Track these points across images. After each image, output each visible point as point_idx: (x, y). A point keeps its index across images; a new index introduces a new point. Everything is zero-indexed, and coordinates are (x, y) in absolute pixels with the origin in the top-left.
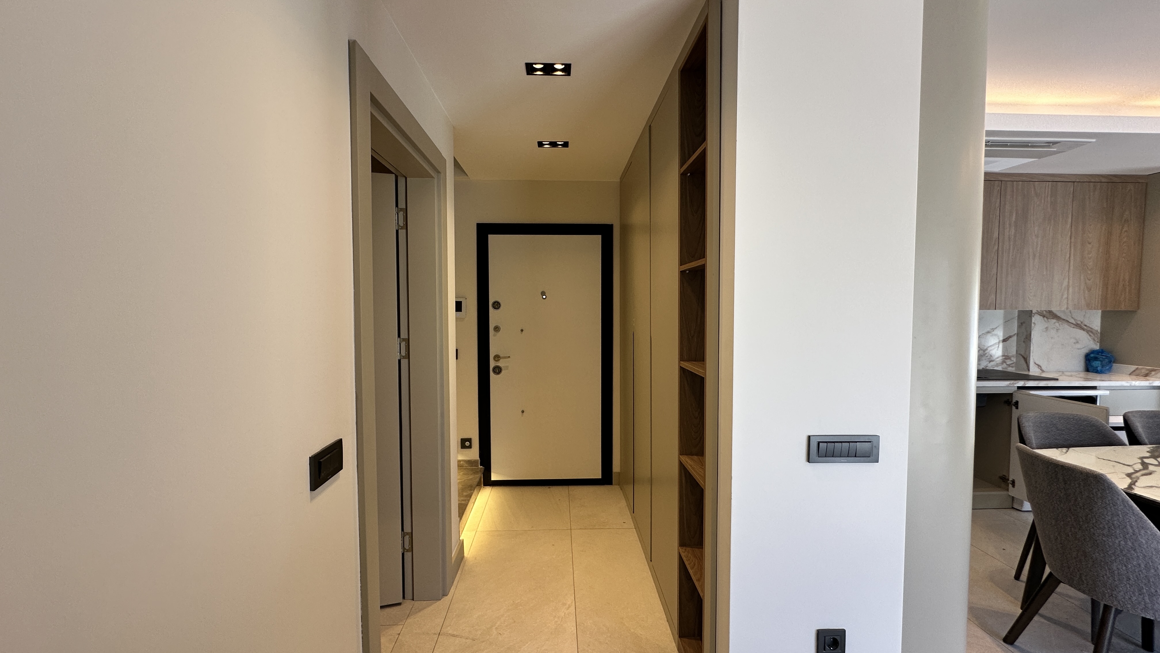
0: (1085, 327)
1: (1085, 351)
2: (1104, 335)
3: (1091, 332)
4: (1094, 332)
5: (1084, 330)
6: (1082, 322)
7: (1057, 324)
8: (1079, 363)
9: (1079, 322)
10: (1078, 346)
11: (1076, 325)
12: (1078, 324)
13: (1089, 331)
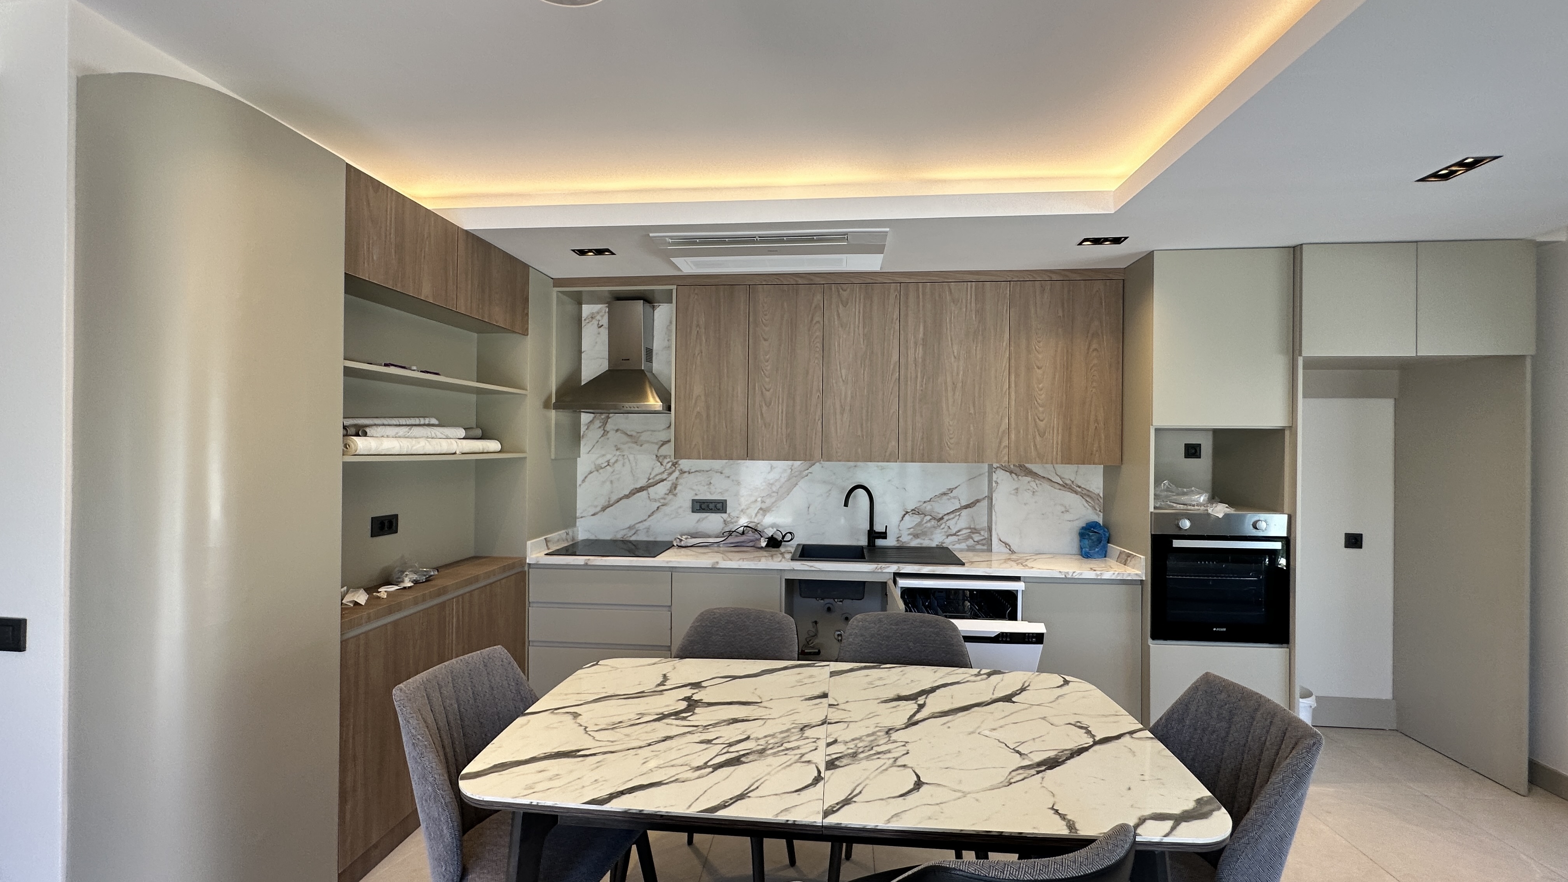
0: (1079, 490)
1: (1082, 523)
2: (1108, 501)
3: (1088, 496)
4: (1093, 496)
5: (1076, 493)
6: (1073, 482)
7: (1033, 484)
8: (1071, 541)
9: (1068, 482)
10: (1068, 516)
11: (1064, 486)
12: (1066, 484)
13: (1085, 494)
